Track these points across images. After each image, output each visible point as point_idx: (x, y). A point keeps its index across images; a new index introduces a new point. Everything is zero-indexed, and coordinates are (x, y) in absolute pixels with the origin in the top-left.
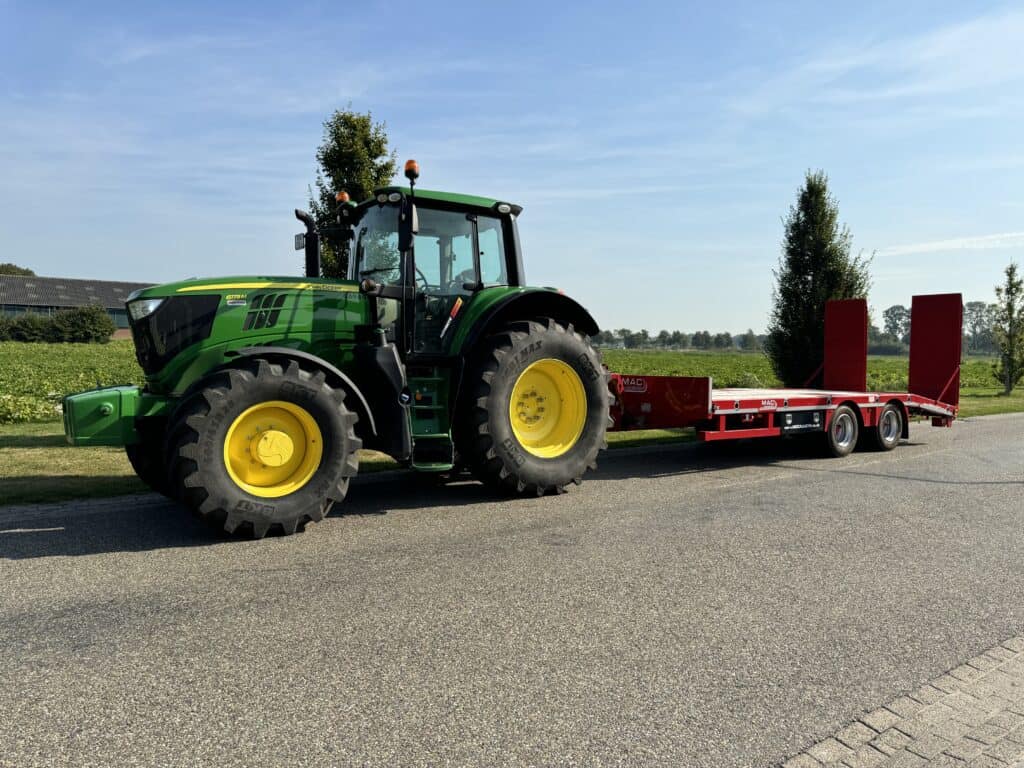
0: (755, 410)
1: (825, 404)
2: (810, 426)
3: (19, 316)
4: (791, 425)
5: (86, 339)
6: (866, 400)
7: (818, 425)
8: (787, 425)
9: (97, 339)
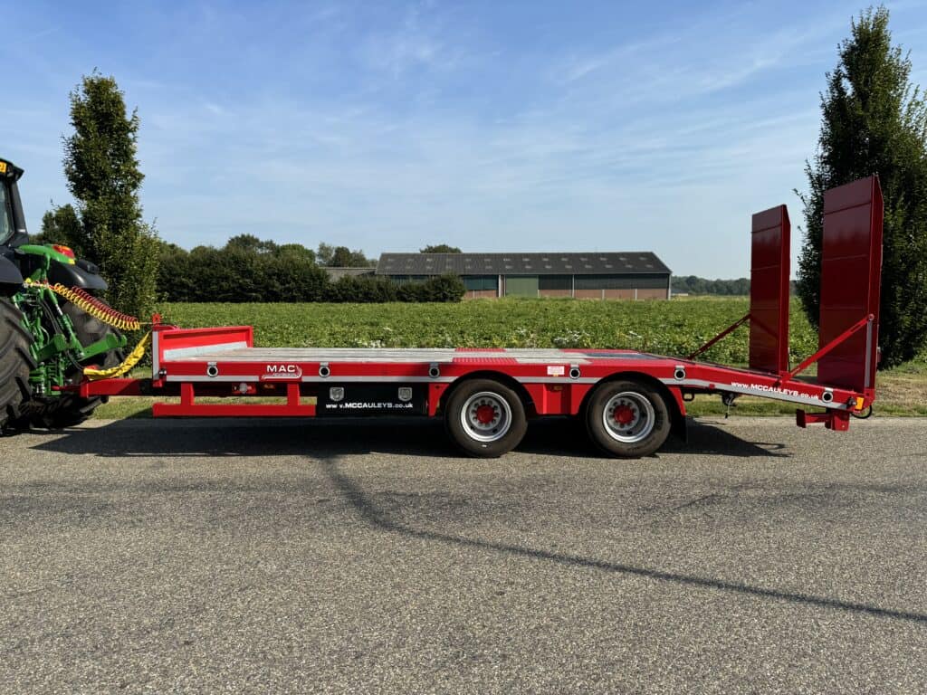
0: (255, 378)
1: (426, 374)
2: (390, 405)
3: (403, 283)
4: (343, 402)
5: (443, 300)
6: (541, 370)
7: (410, 406)
8: (333, 402)
9: (452, 299)
